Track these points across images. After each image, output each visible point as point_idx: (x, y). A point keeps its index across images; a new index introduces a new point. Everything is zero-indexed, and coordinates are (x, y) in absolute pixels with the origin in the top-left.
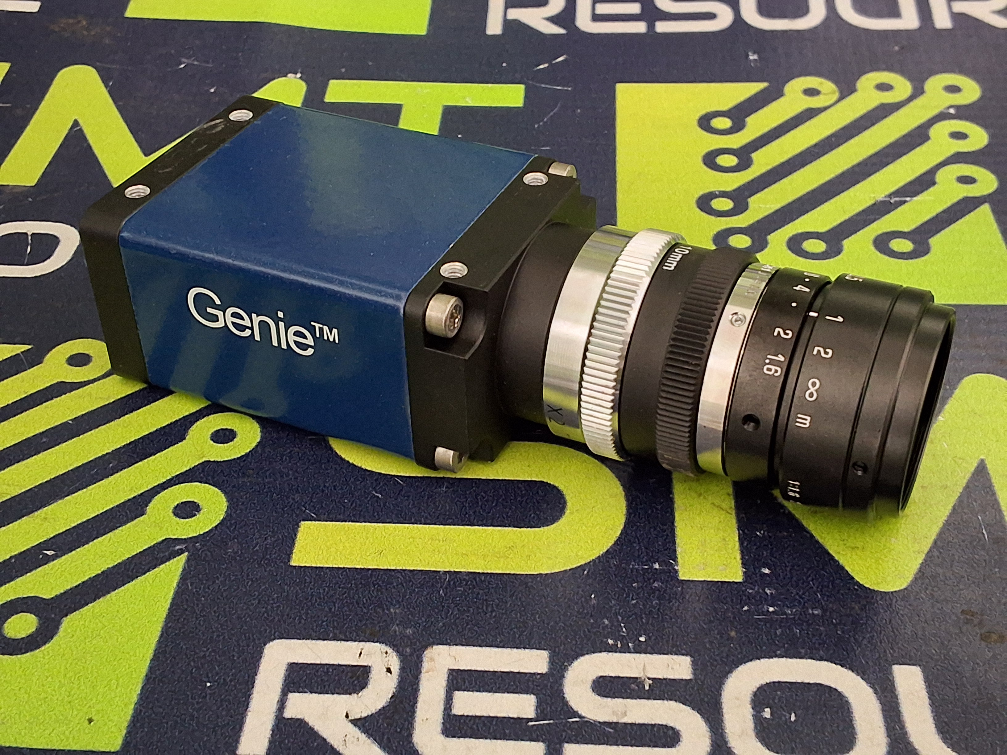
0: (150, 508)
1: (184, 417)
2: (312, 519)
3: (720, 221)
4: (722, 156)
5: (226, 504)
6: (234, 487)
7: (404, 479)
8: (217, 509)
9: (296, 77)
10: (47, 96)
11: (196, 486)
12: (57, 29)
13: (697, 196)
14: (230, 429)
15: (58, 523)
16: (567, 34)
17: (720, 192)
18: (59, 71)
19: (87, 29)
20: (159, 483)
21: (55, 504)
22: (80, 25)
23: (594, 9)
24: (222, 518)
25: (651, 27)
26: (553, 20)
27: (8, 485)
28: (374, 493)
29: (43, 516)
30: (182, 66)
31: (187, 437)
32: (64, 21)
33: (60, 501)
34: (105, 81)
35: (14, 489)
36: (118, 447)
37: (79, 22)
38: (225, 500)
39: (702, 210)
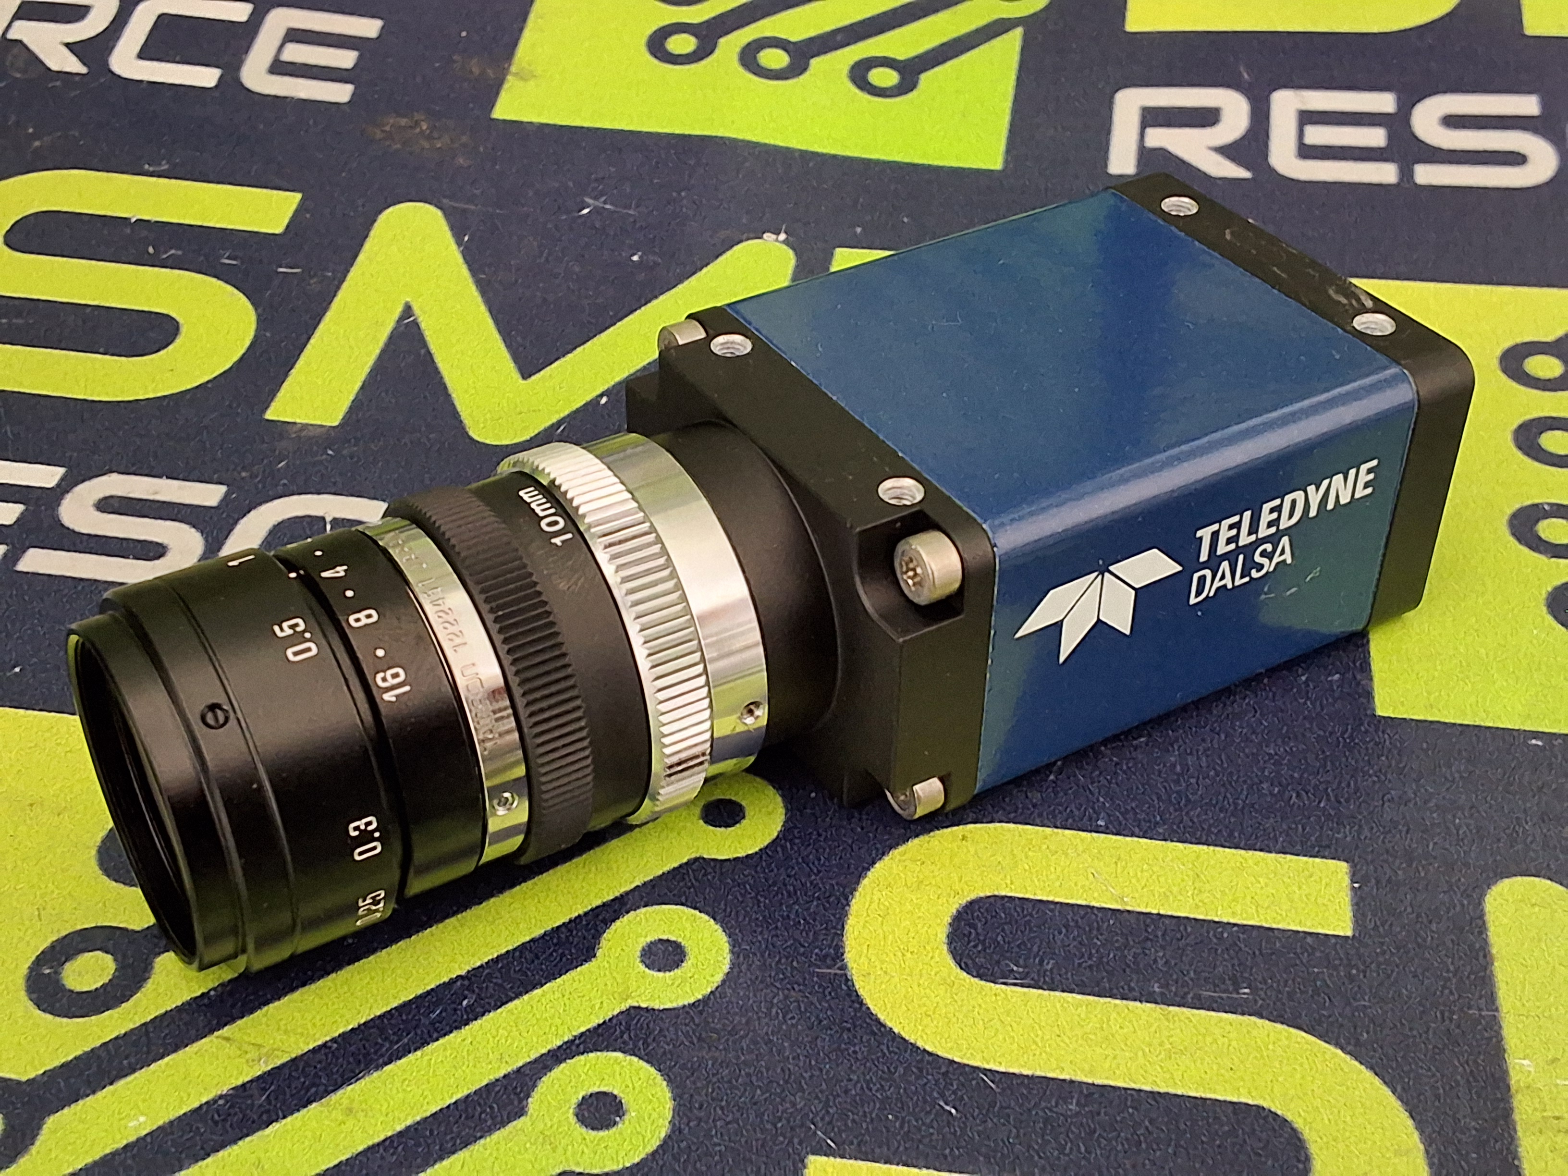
0: (534, 1103)
1: (592, 910)
2: (828, 1152)
3: (1558, 565)
4: (1550, 434)
5: (669, 1105)
6: (683, 1067)
7: (998, 1077)
8: (655, 1115)
9: (777, 240)
10: (361, 257)
11: (616, 1059)
12: (379, 135)
13: (1509, 511)
14: (675, 942)
15: (373, 1121)
16: (1253, 179)
17: (1551, 505)
18: (380, 212)
19: (429, 138)
20: (549, 1047)
21: (367, 1079)
22: (418, 130)
23: (1301, 134)
24: (663, 1135)
25: (1406, 173)
26: (1227, 151)
27: (286, 1032)
28: (942, 1103)
29: (345, 1102)
30: (586, 211)
31: (599, 953)
32: (391, 121)
33: (376, 1074)
34: (458, 232)
35: (297, 1043)
36: (478, 964)
37: (417, 123)
38: (669, 1095)
39: (1519, 540)
